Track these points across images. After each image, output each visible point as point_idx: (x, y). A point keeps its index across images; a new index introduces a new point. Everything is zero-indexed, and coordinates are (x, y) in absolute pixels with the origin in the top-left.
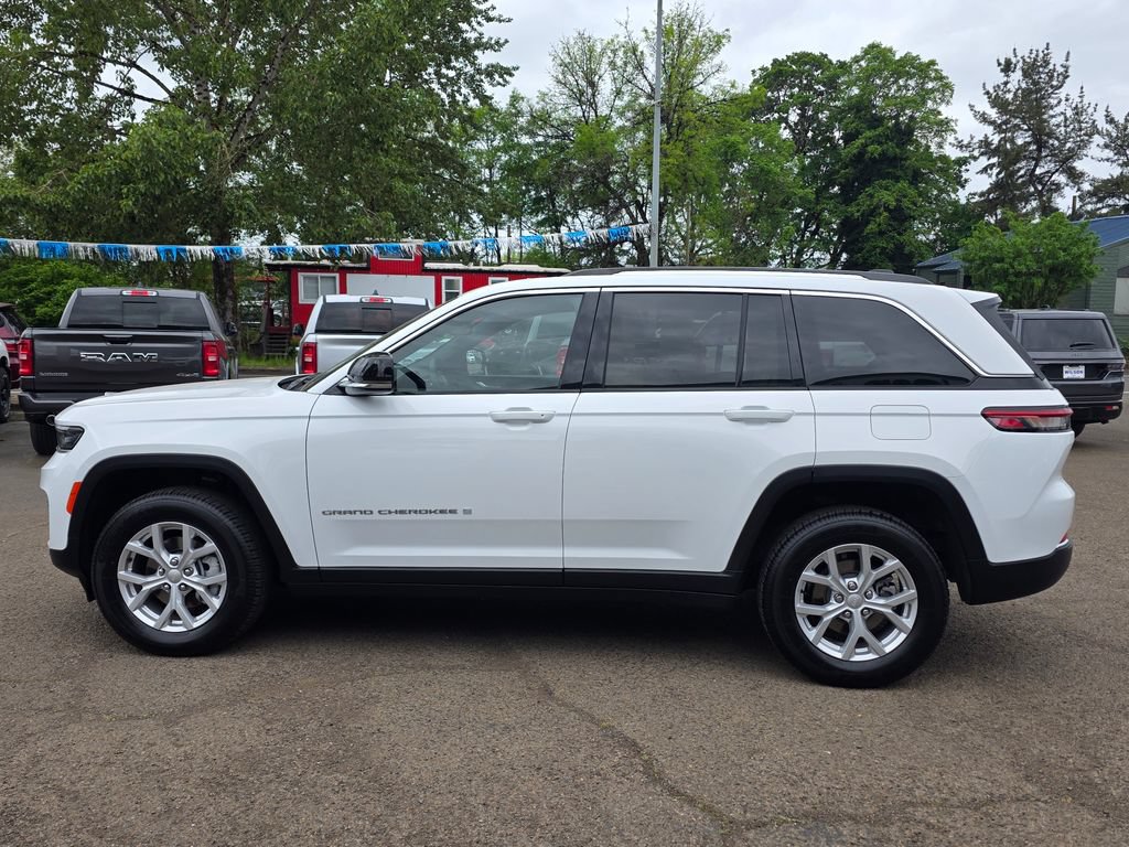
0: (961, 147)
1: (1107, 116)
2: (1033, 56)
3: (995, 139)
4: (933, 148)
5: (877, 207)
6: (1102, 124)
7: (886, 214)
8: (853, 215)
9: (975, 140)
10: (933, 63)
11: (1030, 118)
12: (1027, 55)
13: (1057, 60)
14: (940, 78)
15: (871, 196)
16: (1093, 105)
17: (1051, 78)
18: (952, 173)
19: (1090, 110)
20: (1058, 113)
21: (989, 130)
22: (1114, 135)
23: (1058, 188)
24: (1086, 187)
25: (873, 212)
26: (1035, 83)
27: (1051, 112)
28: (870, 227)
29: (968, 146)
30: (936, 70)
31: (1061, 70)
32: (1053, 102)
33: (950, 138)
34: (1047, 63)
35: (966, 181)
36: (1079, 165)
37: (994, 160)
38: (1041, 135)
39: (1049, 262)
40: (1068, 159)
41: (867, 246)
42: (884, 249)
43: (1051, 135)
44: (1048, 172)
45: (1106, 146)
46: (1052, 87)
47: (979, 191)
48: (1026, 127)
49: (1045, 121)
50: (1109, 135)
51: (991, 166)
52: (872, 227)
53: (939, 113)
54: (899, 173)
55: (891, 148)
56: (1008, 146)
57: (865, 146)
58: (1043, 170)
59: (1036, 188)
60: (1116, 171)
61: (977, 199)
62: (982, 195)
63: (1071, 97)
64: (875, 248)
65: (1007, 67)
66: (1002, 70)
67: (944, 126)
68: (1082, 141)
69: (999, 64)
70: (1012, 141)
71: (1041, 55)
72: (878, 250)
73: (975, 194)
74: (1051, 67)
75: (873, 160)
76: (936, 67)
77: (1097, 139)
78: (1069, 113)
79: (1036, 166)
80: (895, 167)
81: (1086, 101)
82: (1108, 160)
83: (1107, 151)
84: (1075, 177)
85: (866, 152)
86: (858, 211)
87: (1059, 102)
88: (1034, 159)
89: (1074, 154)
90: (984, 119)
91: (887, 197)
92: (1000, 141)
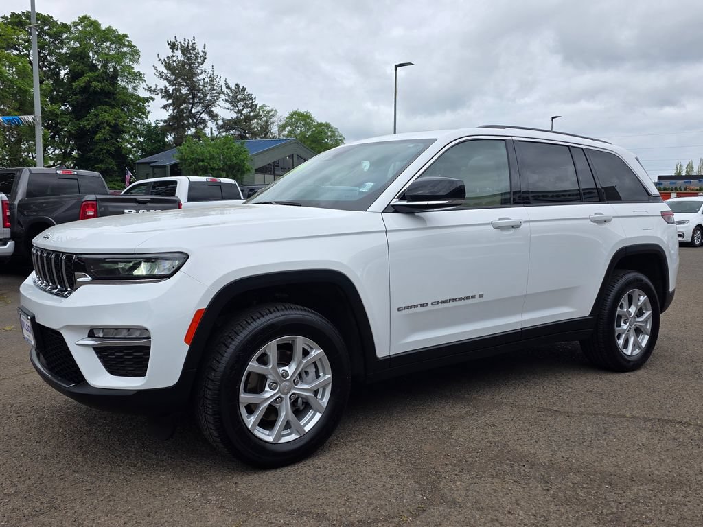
0: (150, 91)
1: (226, 84)
2: (186, 43)
3: (171, 89)
4: (130, 89)
5: (102, 123)
6: (224, 88)
7: (108, 128)
8: (84, 126)
9: (158, 88)
10: (125, 36)
11: (188, 79)
12: (182, 42)
13: (199, 48)
14: (131, 46)
15: (97, 115)
16: (219, 77)
17: (197, 57)
18: (139, 106)
19: (218, 79)
20: (202, 78)
21: (165, 83)
22: (231, 95)
23: (204, 122)
24: (220, 123)
25: (98, 126)
26: (189, 59)
27: (198, 77)
28: (98, 135)
29: (154, 91)
30: (128, 41)
31: (202, 54)
32: (199, 72)
33: (143, 85)
34: (194, 48)
35: (149, 112)
36: (215, 110)
37: (170, 102)
38: (194, 89)
39: (228, 163)
40: (209, 105)
41: (97, 148)
42: (108, 150)
43: (199, 91)
44: (198, 112)
45: (227, 101)
46: (198, 62)
47: (163, 119)
48: (185, 84)
49: (196, 82)
50: (228, 94)
51: (169, 105)
52: (99, 136)
53: (133, 68)
54: (113, 103)
55: (107, 85)
56: (178, 94)
57: (89, 82)
58: (196, 111)
59: (193, 121)
60: (234, 116)
61: (162, 124)
62: (165, 121)
63: (207, 70)
64: (102, 149)
65: (173, 46)
66: (171, 48)
67: (139, 77)
68: (216, 96)
69: (169, 44)
70: (179, 90)
71: (191, 43)
72: (105, 151)
73: (161, 121)
74: (196, 51)
75: (95, 92)
76: (127, 39)
77: (223, 97)
78: (207, 80)
79: (192, 107)
80: (109, 98)
81: (215, 74)
82: (228, 109)
83: (227, 104)
84: (214, 117)
85: (90, 86)
86: (88, 124)
87: (202, 73)
88: (191, 104)
89: (212, 103)
90: (161, 75)
91: (108, 116)
92: (173, 91)
